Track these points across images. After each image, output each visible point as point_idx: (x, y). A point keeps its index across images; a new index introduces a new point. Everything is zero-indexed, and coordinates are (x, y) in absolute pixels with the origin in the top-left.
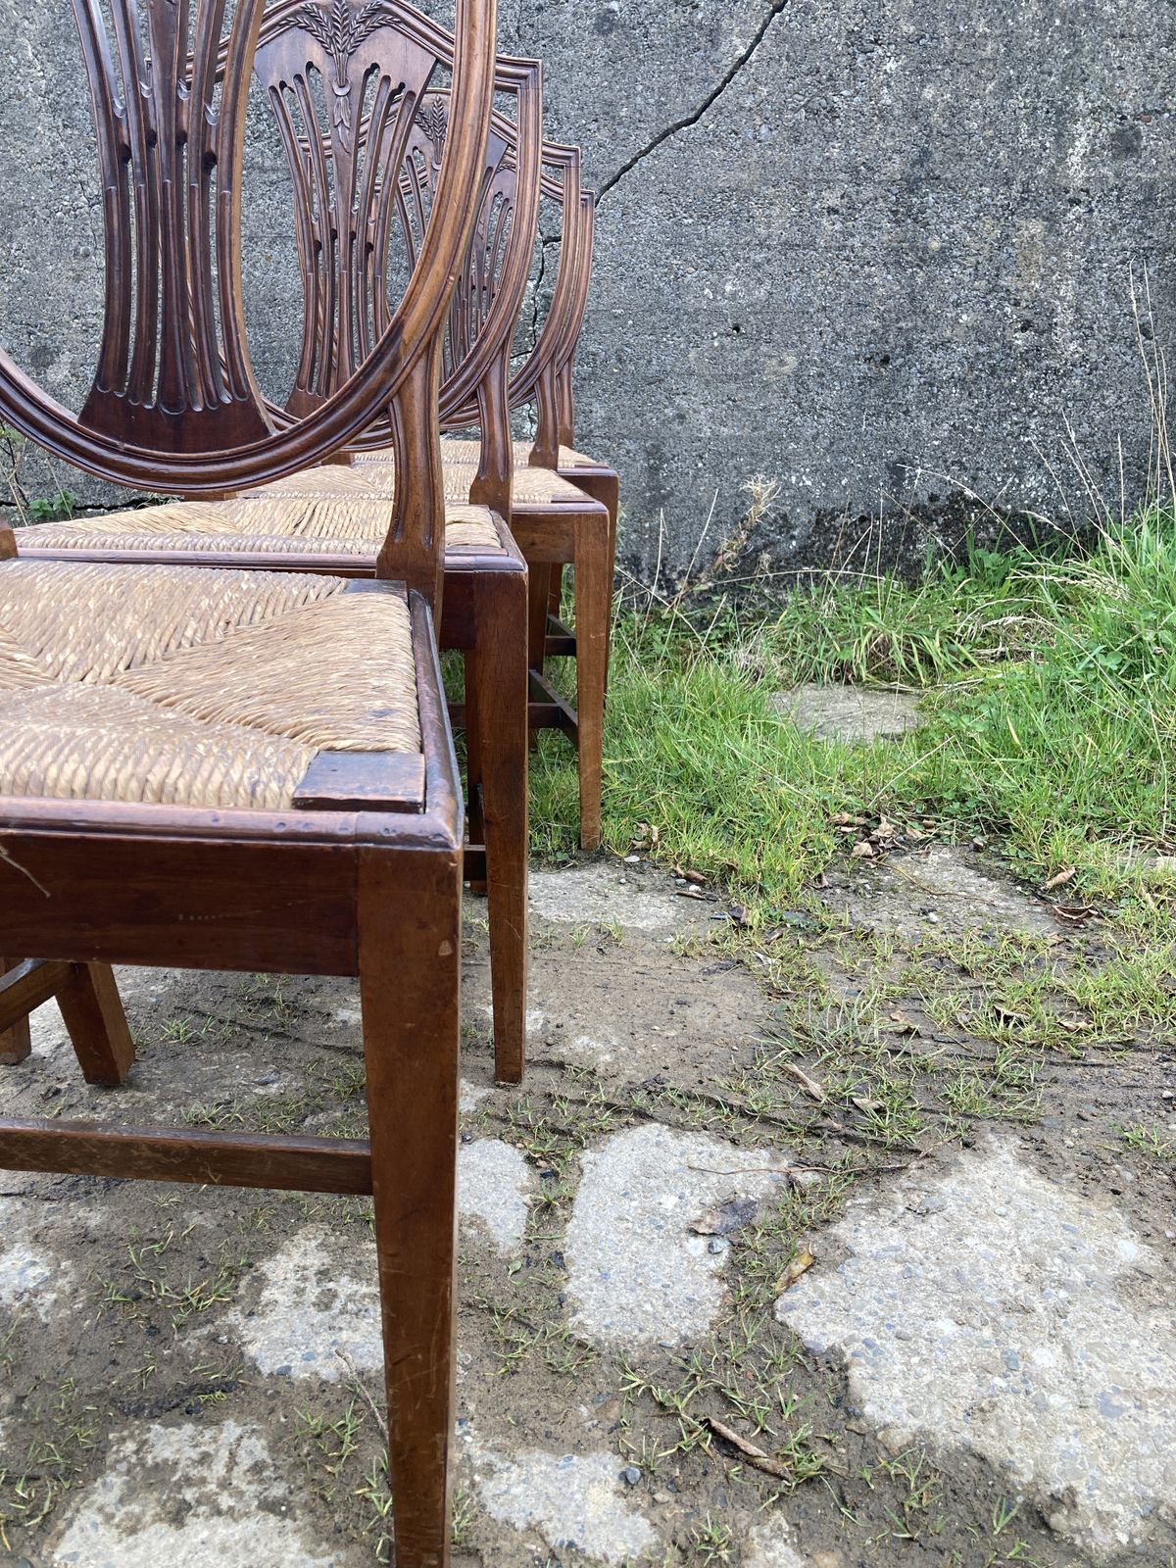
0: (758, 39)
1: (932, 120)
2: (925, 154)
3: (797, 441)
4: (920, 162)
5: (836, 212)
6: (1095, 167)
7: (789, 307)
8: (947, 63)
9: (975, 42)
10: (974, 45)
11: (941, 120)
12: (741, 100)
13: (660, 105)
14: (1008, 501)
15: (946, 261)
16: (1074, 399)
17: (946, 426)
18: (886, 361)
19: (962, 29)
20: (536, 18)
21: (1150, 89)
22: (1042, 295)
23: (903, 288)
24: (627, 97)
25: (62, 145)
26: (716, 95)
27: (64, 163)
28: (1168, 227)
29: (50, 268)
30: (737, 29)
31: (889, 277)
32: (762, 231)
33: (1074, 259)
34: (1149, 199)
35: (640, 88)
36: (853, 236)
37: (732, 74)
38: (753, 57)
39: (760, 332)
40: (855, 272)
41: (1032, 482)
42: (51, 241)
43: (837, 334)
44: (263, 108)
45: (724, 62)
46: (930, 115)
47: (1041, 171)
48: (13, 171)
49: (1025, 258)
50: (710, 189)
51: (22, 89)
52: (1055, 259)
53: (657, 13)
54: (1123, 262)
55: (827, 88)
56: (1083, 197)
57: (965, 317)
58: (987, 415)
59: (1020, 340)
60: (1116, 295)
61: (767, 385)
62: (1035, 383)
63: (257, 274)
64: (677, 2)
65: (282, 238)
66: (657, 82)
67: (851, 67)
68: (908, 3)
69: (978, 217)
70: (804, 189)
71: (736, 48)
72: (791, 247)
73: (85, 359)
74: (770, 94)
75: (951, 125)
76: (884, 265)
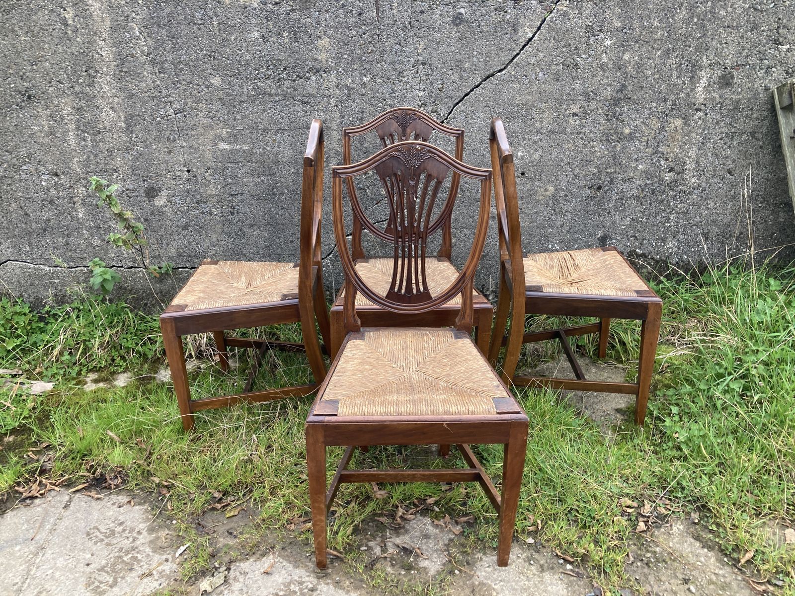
0: (539, 28)
1: (628, 70)
3: (552, 227)
4: (621, 91)
5: (577, 115)
6: (710, 93)
7: (551, 163)
8: (636, 42)
9: (652, 31)
10: (651, 32)
11: (632, 70)
12: (529, 60)
13: (486, 62)
14: (657, 254)
15: (632, 139)
16: (693, 205)
17: (628, 219)
18: (599, 188)
19: (645, 24)
20: (420, 17)
21: (740, 53)
22: (680, 155)
23: (610, 152)
24: (469, 58)
25: (158, 82)
26: (516, 56)
27: (160, 92)
28: (745, 122)
29: (155, 147)
30: (528, 24)
31: (603, 147)
32: (538, 125)
33: (696, 138)
34: (736, 108)
35: (475, 53)
36: (585, 127)
37: (524, 46)
38: (536, 38)
39: (535, 175)
40: (585, 145)
41: (670, 245)
42: (155, 133)
43: (575, 176)
44: (270, 63)
46: (627, 67)
47: (682, 95)
48: (131, 96)
49: (672, 137)
50: (512, 105)
51: (134, 52)
52: (687, 138)
53: (485, 15)
54: (721, 139)
55: (574, 54)
56: (703, 107)
57: (640, 166)
58: (649, 213)
59: (668, 177)
60: (717, 155)
61: (538, 201)
62: (674, 198)
63: (268, 148)
64: (496, 10)
65: (282, 130)
66: (484, 50)
67: (587, 43)
68: (618, 10)
69: (649, 117)
70: (561, 104)
71: (527, 33)
72: (553, 133)
73: (175, 193)
74: (544, 57)
75: (638, 72)
76: (601, 141)
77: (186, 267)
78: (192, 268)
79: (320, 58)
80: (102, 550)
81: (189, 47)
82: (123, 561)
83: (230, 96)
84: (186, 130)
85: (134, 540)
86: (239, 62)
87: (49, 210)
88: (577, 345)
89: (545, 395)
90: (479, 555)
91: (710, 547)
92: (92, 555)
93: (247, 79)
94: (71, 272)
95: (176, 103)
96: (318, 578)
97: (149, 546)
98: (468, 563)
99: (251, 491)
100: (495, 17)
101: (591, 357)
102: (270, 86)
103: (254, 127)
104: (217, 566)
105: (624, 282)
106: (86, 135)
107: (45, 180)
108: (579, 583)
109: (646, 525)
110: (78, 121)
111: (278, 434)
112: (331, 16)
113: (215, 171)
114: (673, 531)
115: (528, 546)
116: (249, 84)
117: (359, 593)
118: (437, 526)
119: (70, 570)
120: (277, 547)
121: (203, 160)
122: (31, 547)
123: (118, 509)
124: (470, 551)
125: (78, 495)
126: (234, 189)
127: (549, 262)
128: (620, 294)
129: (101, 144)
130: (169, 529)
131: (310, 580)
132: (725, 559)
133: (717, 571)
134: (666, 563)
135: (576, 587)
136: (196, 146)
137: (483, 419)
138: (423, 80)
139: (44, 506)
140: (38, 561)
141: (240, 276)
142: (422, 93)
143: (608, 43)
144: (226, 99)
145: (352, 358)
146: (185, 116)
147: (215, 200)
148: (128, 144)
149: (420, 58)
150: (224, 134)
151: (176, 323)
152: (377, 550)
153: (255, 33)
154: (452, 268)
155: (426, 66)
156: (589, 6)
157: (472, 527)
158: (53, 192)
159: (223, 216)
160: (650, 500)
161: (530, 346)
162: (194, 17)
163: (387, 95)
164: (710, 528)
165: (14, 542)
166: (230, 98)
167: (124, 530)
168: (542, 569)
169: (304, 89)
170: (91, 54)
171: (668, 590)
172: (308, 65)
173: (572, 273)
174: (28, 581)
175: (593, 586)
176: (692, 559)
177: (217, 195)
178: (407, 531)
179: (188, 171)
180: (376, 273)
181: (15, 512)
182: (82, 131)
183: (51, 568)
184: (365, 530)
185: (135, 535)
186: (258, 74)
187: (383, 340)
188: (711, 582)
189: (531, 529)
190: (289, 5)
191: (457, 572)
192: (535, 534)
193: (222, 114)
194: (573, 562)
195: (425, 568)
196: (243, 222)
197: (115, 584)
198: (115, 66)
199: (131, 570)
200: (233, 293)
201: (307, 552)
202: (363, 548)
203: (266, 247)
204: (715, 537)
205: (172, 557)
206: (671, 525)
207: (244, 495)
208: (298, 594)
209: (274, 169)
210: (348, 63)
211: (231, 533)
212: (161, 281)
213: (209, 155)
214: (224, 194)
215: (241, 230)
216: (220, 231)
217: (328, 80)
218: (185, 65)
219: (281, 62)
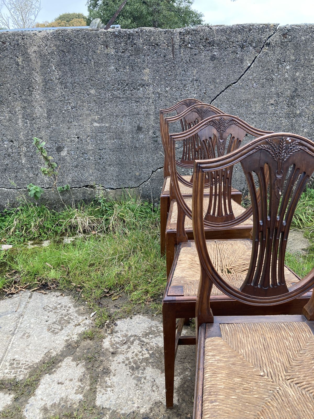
0: (254, 61)
1: (298, 81)
4: (295, 91)
5: (273, 105)
8: (302, 66)
10: (310, 62)
11: (300, 81)
12: (249, 77)
13: (227, 79)
15: (301, 116)
19: (307, 57)
20: (194, 57)
23: (290, 123)
24: (219, 77)
25: (64, 93)
26: (242, 75)
27: (64, 98)
29: (61, 126)
30: (248, 59)
31: (286, 121)
32: (254, 110)
35: (222, 74)
36: (277, 110)
37: (246, 70)
38: (252, 66)
40: (277, 120)
42: (61, 119)
44: (120, 82)
45: (244, 67)
46: (298, 79)
48: (50, 100)
50: (240, 100)
51: (52, 78)
53: (227, 55)
55: (271, 73)
57: (305, 130)
63: (118, 125)
64: (232, 52)
65: (125, 116)
66: (227, 73)
67: (278, 68)
68: (293, 51)
69: (309, 105)
70: (265, 99)
71: (248, 64)
72: (261, 114)
73: (71, 149)
74: (256, 75)
75: (303, 82)
76: (285, 118)
77: (76, 187)
78: (79, 188)
79: (144, 79)
80: (52, 315)
81: (79, 75)
82: (64, 320)
83: (99, 99)
84: (77, 117)
85: (68, 310)
86: (105, 81)
87: (8, 159)
92: (48, 317)
93: (108, 90)
94: (18, 191)
95: (72, 103)
97: (76, 313)
99: (123, 288)
100: (232, 56)
102: (120, 93)
103: (111, 115)
106: (27, 120)
107: (6, 144)
110: (23, 114)
111: (133, 262)
112: (150, 58)
113: (92, 137)
116: (109, 93)
119: (38, 324)
121: (85, 132)
122: (16, 315)
123: (57, 298)
125: (35, 292)
126: (101, 146)
129: (35, 125)
130: (84, 306)
136: (82, 125)
138: (196, 89)
139: (19, 297)
140: (20, 321)
142: (195, 95)
143: (288, 67)
144: (98, 101)
146: (77, 110)
147: (91, 152)
148: (48, 125)
149: (195, 78)
150: (96, 119)
153: (112, 67)
155: (197, 82)
156: (278, 49)
158: (10, 150)
159: (95, 160)
162: (82, 60)
163: (178, 97)
165: (6, 313)
167: (62, 307)
169: (136, 95)
170: (30, 80)
172: (138, 83)
174: (17, 330)
177: (92, 150)
179: (78, 138)
181: (4, 301)
182: (25, 118)
183: (29, 323)
185: (67, 308)
186: (113, 88)
190: (130, 53)
193: (96, 108)
196: (105, 163)
197: (62, 329)
198: (42, 85)
199: (69, 323)
203: (117, 176)
205: (89, 317)
207: (120, 290)
208: (156, 331)
209: (121, 135)
210: (159, 81)
211: (116, 307)
212: (63, 195)
213: (88, 129)
214: (96, 149)
215: (104, 168)
216: (94, 168)
217: (148, 90)
218: (77, 84)
219: (125, 81)
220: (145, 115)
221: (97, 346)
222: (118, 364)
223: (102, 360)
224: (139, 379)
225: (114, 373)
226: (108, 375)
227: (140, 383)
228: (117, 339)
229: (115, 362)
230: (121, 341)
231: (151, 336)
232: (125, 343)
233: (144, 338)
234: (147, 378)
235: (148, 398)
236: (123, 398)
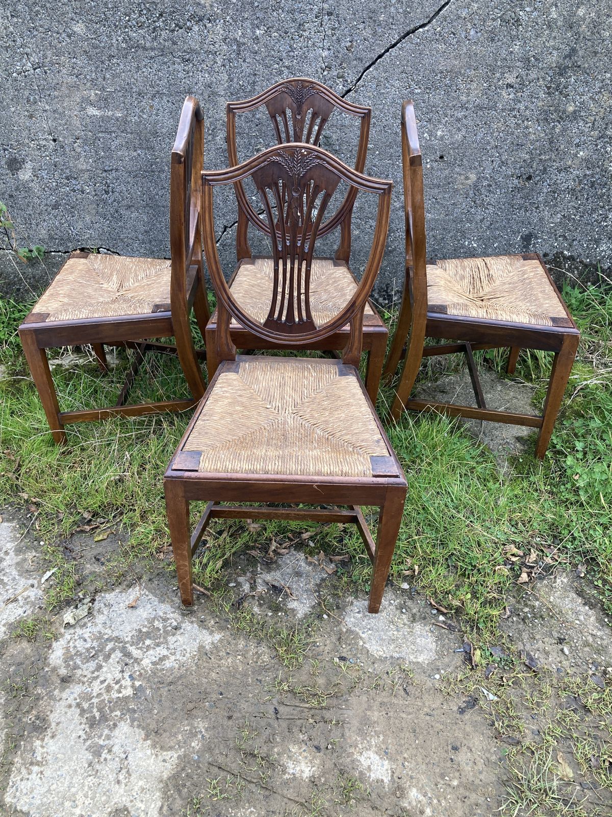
1: (581, 30)
2: (574, 50)
3: (470, 222)
4: (569, 56)
5: (512, 87)
7: (475, 145)
11: (587, 29)
12: (459, 13)
13: (406, 13)
14: (588, 257)
15: (575, 119)
18: (529, 178)
23: (546, 135)
24: (385, 7)
25: (11, 29)
26: (444, 6)
27: (14, 41)
29: (13, 109)
31: (539, 128)
32: (464, 98)
36: (520, 102)
39: (455, 160)
40: (518, 125)
41: (604, 247)
43: (502, 162)
44: (143, 6)
46: (580, 26)
50: (434, 71)
55: (516, 6)
57: (581, 153)
58: (585, 210)
61: (456, 191)
63: (145, 116)
65: (160, 94)
69: (600, 92)
70: (493, 72)
72: (481, 109)
73: (41, 166)
74: (479, 8)
75: (592, 33)
76: (537, 120)
77: (59, 251)
78: (66, 252)
83: (97, 48)
84: (48, 90)
88: (485, 358)
89: (439, 422)
90: (350, 599)
91: (592, 605)
93: (116, 26)
95: (34, 55)
96: (183, 615)
97: (16, 569)
98: (338, 607)
99: (122, 514)
101: (498, 372)
103: (126, 90)
104: (81, 597)
105: (540, 306)
108: (450, 636)
109: (529, 576)
111: (153, 451)
113: (85, 142)
114: (557, 584)
115: (402, 592)
116: (119, 33)
117: (223, 634)
118: (310, 564)
120: (144, 577)
121: (70, 128)
124: (341, 594)
126: (108, 164)
127: (461, 272)
128: (533, 321)
130: (36, 551)
131: (174, 617)
132: (606, 620)
133: (594, 633)
134: (543, 619)
135: (446, 640)
136: (61, 110)
137: (357, 481)
138: (328, 36)
141: (111, 274)
142: (326, 53)
144: (93, 52)
145: (222, 397)
146: (46, 73)
147: (86, 176)
149: (326, 7)
150: (93, 97)
151: (36, 335)
152: (246, 587)
154: (349, 276)
155: (332, 17)
157: (347, 566)
159: (96, 195)
160: (537, 549)
161: (432, 360)
163: (284, 54)
164: (596, 583)
166: (98, 51)
168: (414, 619)
169: (184, 42)
171: (541, 649)
172: (188, 11)
173: (484, 286)
175: (464, 641)
176: (571, 617)
177: (88, 170)
178: (279, 567)
179: (55, 140)
180: (262, 279)
184: (235, 564)
185: (2, 555)
186: (129, 21)
187: (258, 373)
188: (586, 644)
189: (407, 573)
191: (325, 616)
192: (411, 579)
193: (89, 71)
194: (447, 613)
195: (293, 610)
196: (119, 202)
200: (102, 296)
201: (174, 586)
202: (232, 585)
203: (146, 232)
204: (600, 593)
205: (38, 582)
206: (555, 578)
207: (114, 517)
208: (161, 632)
209: (153, 141)
210: (237, 10)
211: (98, 560)
212: (33, 265)
213: (76, 122)
214: (96, 169)
215: (117, 212)
216: (94, 212)
217: (213, 32)
218: (42, 7)
219: (156, 6)
220: (206, 95)
221: (37, 657)
222: (67, 710)
223: (39, 694)
224: (97, 751)
225: (54, 730)
226: (41, 733)
227: (97, 760)
228: (80, 645)
229: (63, 703)
230: (88, 650)
231: (148, 642)
232: (93, 656)
233: (134, 647)
234: (114, 749)
235: (104, 798)
236: (58, 792)
